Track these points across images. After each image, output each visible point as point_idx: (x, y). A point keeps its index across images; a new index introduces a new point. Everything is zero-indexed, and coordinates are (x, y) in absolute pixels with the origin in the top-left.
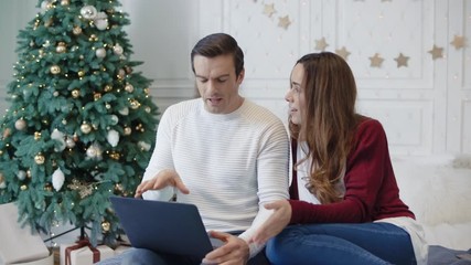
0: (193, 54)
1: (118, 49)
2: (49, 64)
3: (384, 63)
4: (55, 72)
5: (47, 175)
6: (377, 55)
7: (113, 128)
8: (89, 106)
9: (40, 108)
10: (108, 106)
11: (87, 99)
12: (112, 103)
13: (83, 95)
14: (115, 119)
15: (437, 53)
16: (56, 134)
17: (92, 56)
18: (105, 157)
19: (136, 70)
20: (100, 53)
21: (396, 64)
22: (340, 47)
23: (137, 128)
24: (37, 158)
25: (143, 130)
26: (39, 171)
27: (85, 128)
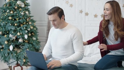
1: (27, 12)
2: (9, 17)
4: (10, 19)
5: (8, 47)
7: (26, 34)
8: (20, 28)
9: (6, 28)
10: (25, 28)
11: (19, 26)
12: (26, 27)
13: (18, 25)
14: (26, 31)
16: (10, 36)
17: (20, 14)
18: (24, 42)
19: (32, 18)
20: (22, 13)
21: (101, 17)
22: (86, 12)
23: (32, 34)
24: (5, 42)
25: (34, 34)
26: (6, 46)
27: (18, 34)
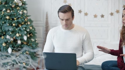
0: (58, 12)
2: (5, 16)
3: (97, 17)
4: (8, 18)
6: (96, 14)
7: (25, 35)
8: (18, 28)
9: (3, 29)
10: (24, 29)
13: (16, 25)
14: (26, 32)
15: (112, 14)
21: (101, 17)
22: (85, 12)
23: (31, 35)
24: (3, 44)
25: (32, 35)
26: (4, 48)
27: (17, 35)
